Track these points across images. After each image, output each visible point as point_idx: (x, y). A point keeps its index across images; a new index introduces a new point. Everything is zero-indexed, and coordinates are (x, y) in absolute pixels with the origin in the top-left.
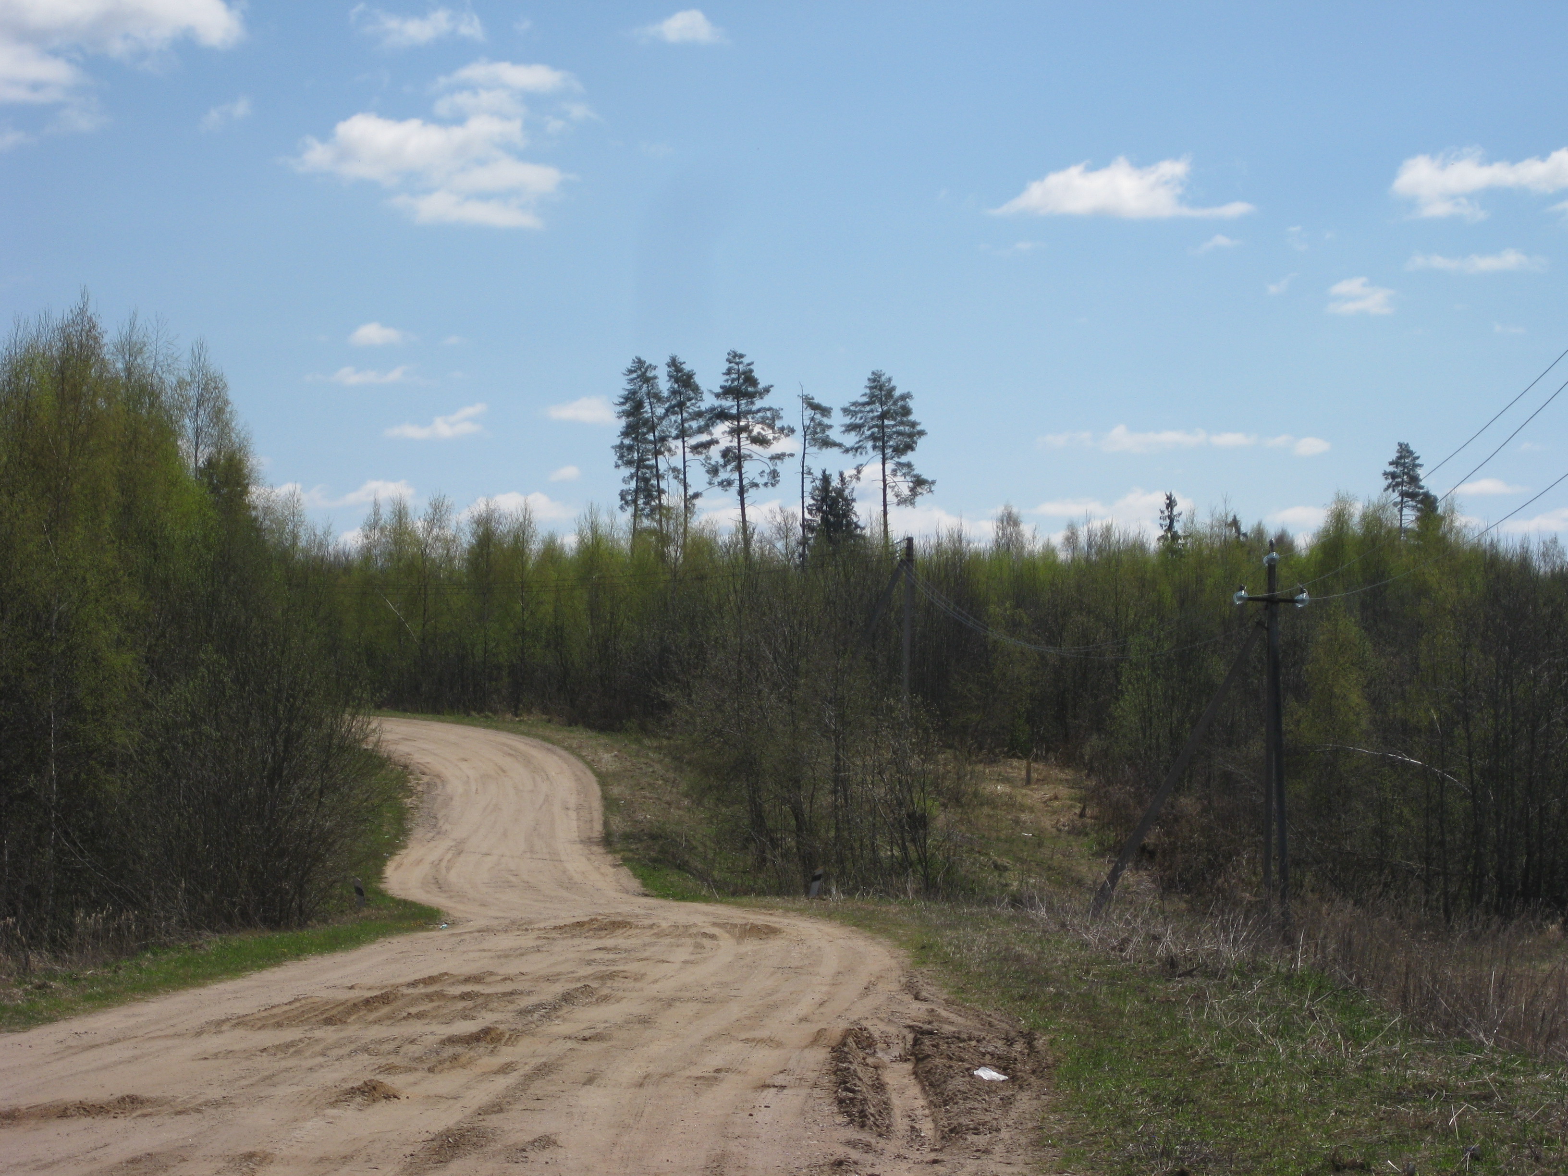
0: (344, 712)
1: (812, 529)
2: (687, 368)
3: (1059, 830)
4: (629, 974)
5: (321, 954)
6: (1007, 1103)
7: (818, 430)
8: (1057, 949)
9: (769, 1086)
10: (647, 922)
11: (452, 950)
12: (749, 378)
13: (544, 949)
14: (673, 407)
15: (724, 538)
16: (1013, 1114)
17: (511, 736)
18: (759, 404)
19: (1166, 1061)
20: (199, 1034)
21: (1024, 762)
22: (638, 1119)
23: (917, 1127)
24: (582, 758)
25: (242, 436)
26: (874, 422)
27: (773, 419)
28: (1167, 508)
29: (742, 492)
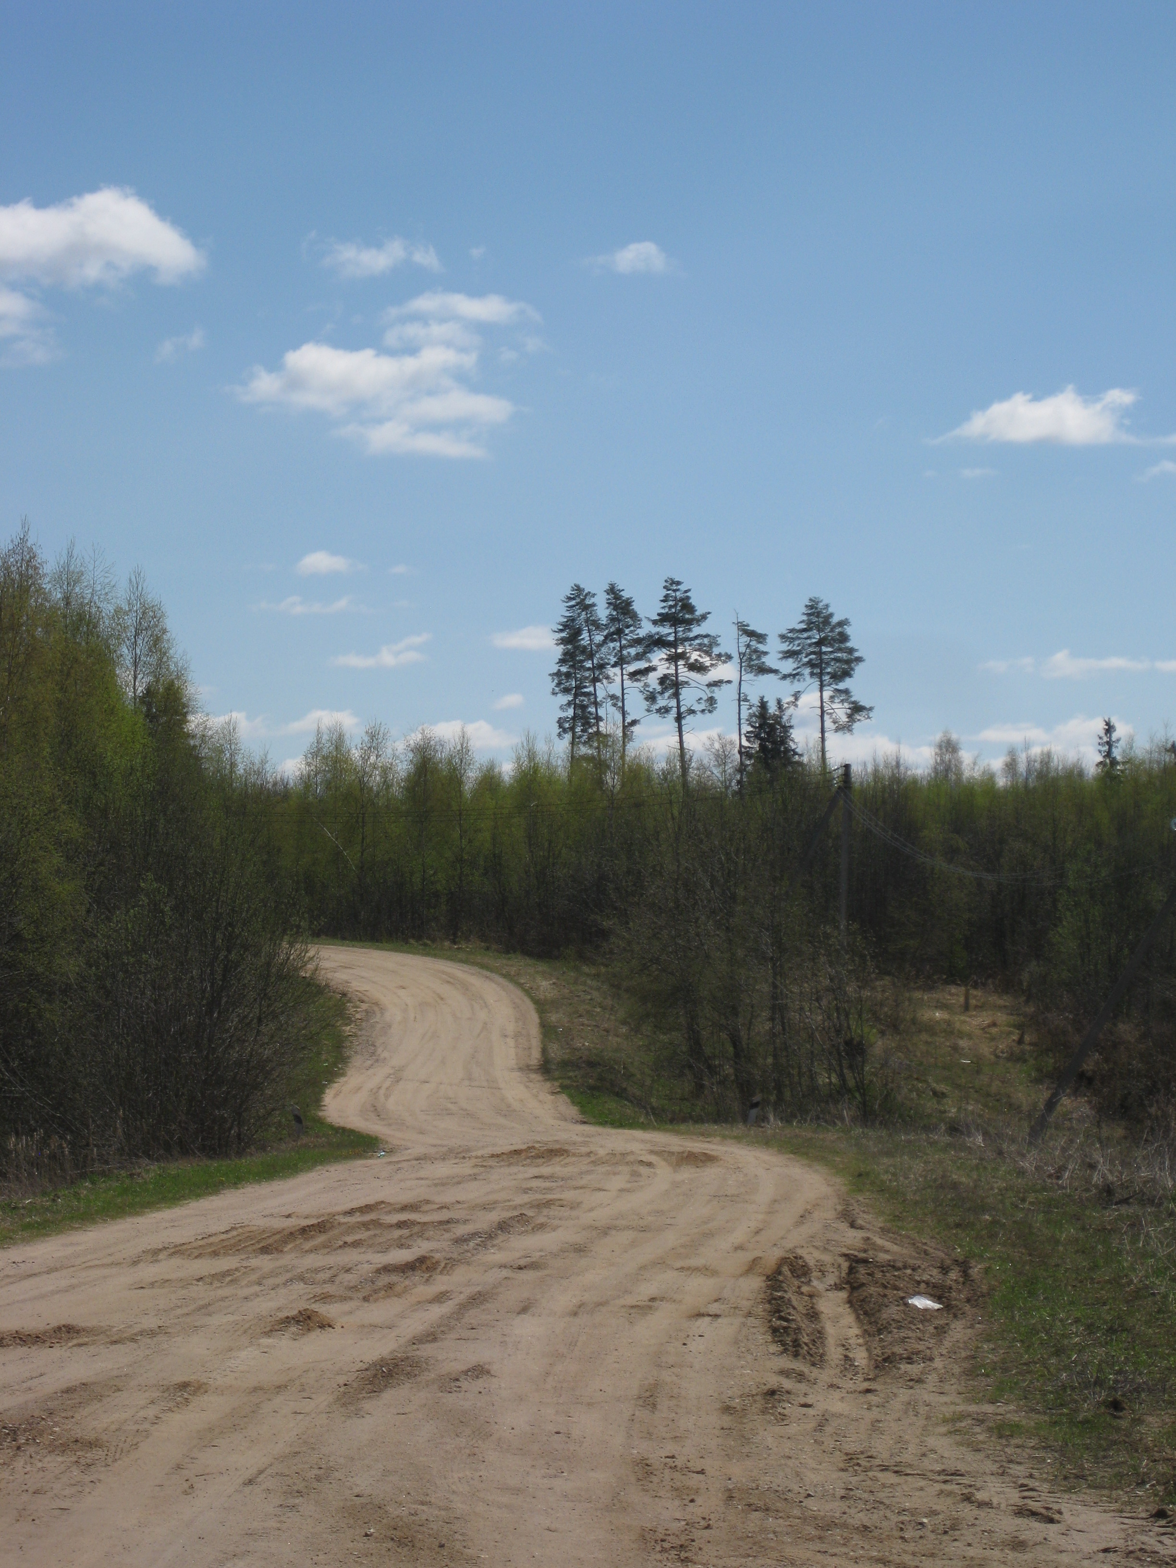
0: (282, 940)
1: (749, 756)
2: (625, 595)
3: (997, 1057)
4: (565, 1203)
5: (259, 1182)
6: (941, 1331)
7: (754, 657)
8: (994, 1177)
9: (703, 1315)
10: (584, 1150)
11: (389, 1178)
12: (688, 607)
13: (481, 1177)
14: (613, 633)
15: (660, 765)
16: (947, 1343)
17: (449, 963)
18: (696, 630)
19: (1102, 1289)
20: (135, 1263)
21: (963, 989)
22: (572, 1348)
23: (851, 1355)
24: (520, 985)
25: (180, 665)
26: (812, 649)
27: (710, 646)
28: (1106, 734)
29: (679, 718)
